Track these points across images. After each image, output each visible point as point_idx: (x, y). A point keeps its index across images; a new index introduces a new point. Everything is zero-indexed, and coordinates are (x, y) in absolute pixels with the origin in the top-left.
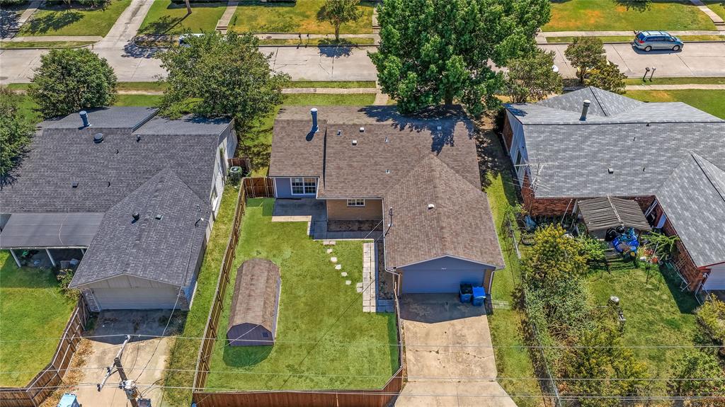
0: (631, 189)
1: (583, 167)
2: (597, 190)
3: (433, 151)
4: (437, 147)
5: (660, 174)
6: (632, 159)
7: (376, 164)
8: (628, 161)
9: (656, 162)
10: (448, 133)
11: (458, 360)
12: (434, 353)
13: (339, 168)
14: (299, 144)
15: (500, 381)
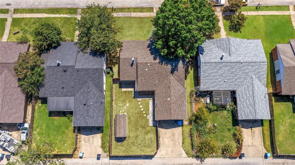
0: (230, 88)
1: (217, 79)
2: (220, 88)
3: (171, 73)
4: (172, 72)
5: (240, 82)
6: (233, 77)
7: (153, 78)
8: (232, 77)
9: (240, 78)
10: (176, 66)
11: (173, 140)
12: (167, 138)
13: (142, 80)
14: (128, 68)
15: (182, 147)
